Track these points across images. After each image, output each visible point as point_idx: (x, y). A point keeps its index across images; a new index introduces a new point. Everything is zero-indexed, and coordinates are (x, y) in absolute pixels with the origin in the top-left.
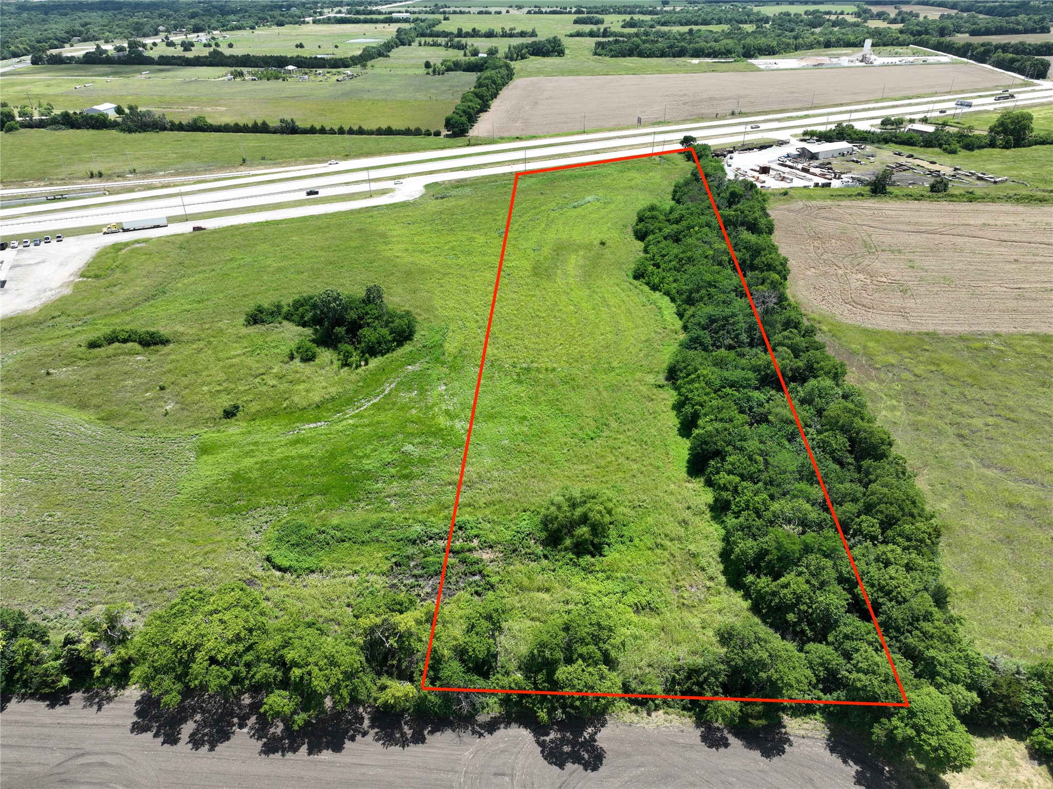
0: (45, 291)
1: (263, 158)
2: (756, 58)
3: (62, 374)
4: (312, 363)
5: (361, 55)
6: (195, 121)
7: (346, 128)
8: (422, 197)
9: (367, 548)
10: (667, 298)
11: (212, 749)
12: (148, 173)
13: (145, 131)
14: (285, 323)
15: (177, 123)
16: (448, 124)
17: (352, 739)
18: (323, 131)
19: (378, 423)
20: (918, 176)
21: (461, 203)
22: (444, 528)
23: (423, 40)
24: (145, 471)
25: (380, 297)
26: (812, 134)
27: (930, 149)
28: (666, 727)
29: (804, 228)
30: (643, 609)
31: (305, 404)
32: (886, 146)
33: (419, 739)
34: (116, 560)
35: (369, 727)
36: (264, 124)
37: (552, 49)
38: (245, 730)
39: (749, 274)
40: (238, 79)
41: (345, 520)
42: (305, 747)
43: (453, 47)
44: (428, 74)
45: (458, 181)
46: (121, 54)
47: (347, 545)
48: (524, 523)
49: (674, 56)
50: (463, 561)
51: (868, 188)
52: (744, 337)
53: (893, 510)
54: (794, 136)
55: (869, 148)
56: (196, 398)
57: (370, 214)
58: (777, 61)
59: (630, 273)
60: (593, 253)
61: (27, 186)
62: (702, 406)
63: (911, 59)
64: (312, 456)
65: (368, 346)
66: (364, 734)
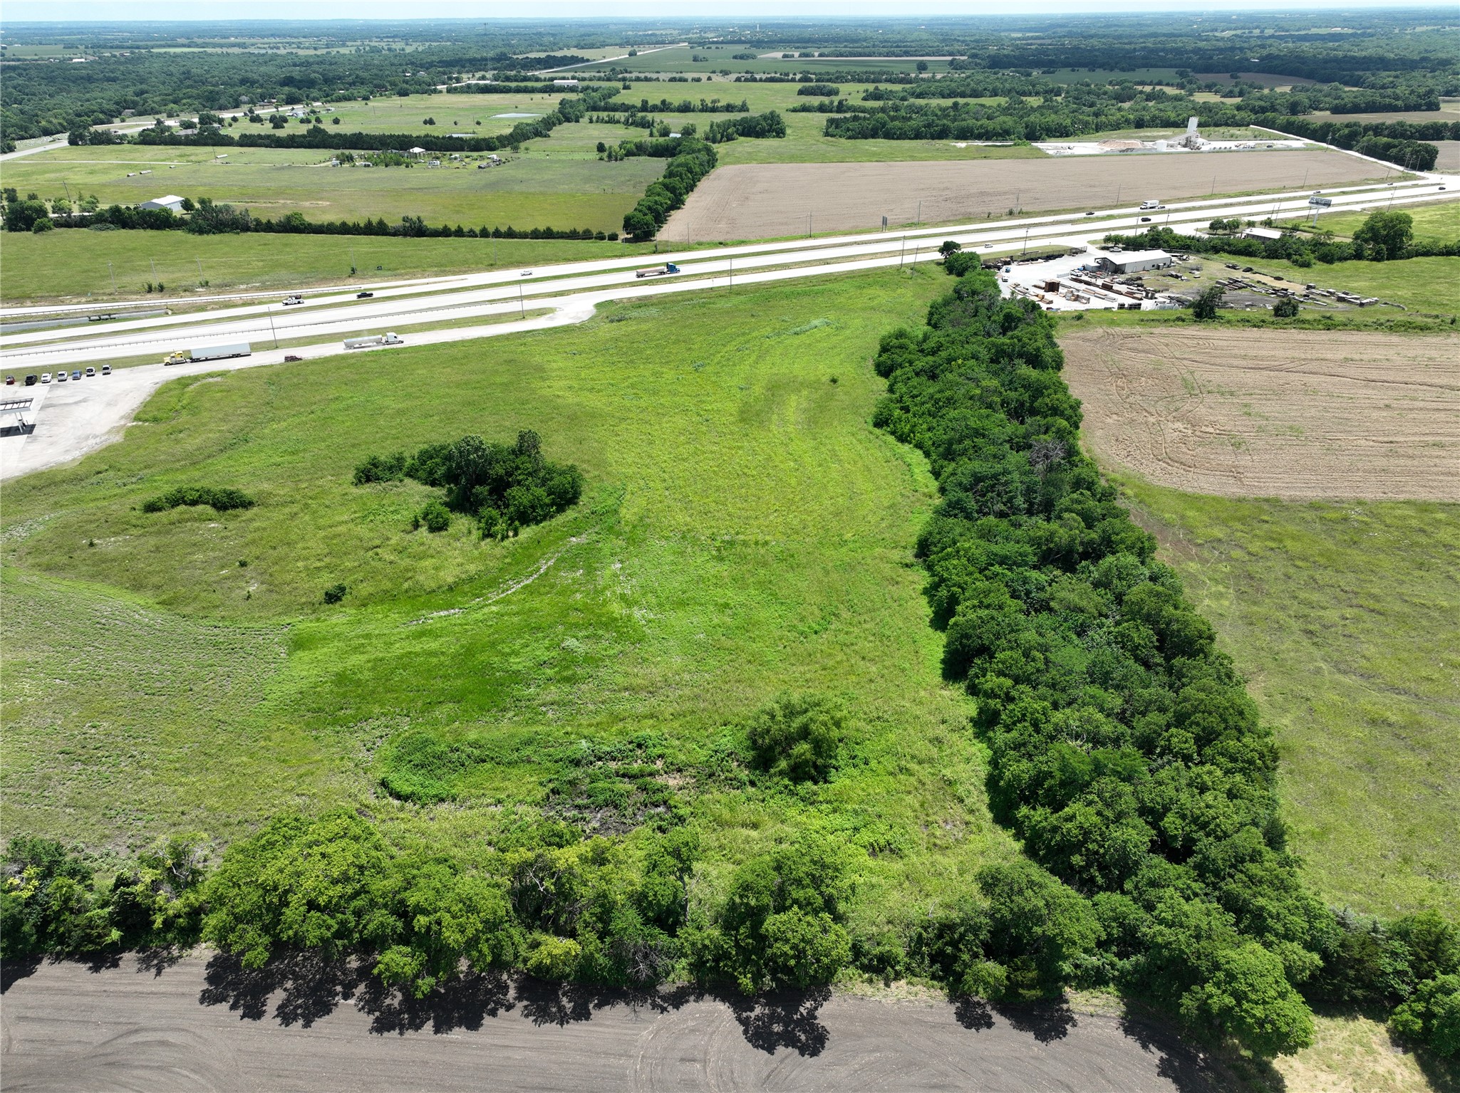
0: (87, 438)
1: (379, 268)
2: (1043, 140)
3: (110, 545)
4: (444, 533)
5: (511, 135)
6: (288, 218)
7: (491, 229)
8: (592, 319)
9: (515, 771)
10: (919, 452)
11: (307, 1025)
12: (225, 286)
13: (221, 232)
14: (408, 481)
15: (264, 221)
16: (628, 224)
17: (493, 1013)
18: (459, 233)
19: (531, 610)
20: (1258, 296)
21: (644, 327)
22: (618, 746)
23: (595, 115)
24: (220, 670)
25: (535, 447)
26: (1117, 240)
27: (1276, 261)
28: (910, 1001)
29: (1105, 362)
30: (881, 851)
31: (433, 585)
32: (1215, 256)
33: (582, 1014)
34: (181, 784)
35: (515, 999)
36: (381, 223)
37: (768, 127)
38: (352, 1002)
39: (1029, 420)
40: (346, 165)
41: (486, 735)
42: (431, 1023)
43: (635, 124)
44: (601, 159)
45: (640, 299)
46: (189, 132)
47: (488, 766)
48: (725, 740)
49: (933, 138)
50: (644, 789)
51: (1191, 311)
52: (1020, 501)
53: (1213, 721)
54: (1093, 242)
55: (1193, 259)
56: (289, 577)
57: (523, 341)
58: (1071, 145)
59: (870, 420)
60: (821, 392)
61: (63, 303)
62: (963, 589)
63: (1252, 143)
64: (443, 653)
65: (518, 511)
66: (509, 1007)
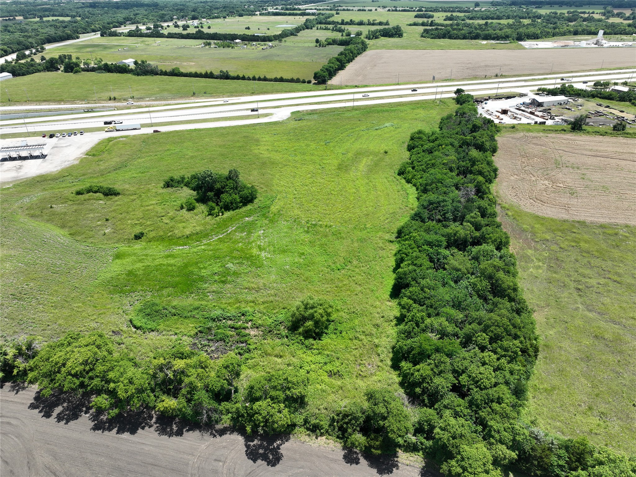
0: (65, 162)
1: (205, 93)
2: (525, 41)
3: (59, 208)
4: (192, 212)
5: (280, 35)
6: (174, 70)
7: (257, 77)
8: (288, 119)
9: (187, 321)
10: (414, 188)
11: (66, 423)
12: (141, 99)
13: (146, 75)
14: (185, 188)
15: (164, 71)
16: (316, 76)
17: (143, 428)
18: (243, 78)
19: (218, 249)
20: (608, 120)
21: (309, 123)
22: (234, 314)
23: (319, 26)
24: (84, 265)
25: (237, 176)
26: (543, 90)
27: (623, 103)
28: (324, 447)
29: (519, 149)
30: (335, 375)
31: (180, 235)
32: (593, 100)
33: (179, 433)
34: (51, 313)
35: (154, 423)
36: (211, 73)
37: (396, 33)
38: (88, 415)
39: (468, 176)
40: (207, 47)
41: (180, 304)
42: (116, 429)
43: (337, 30)
44: (316, 46)
45: (312, 111)
46: (148, 31)
47: (176, 317)
48: (281, 315)
49: (472, 39)
50: (238, 334)
51: (570, 126)
52: (450, 215)
53: (499, 331)
54: (531, 91)
55: (580, 101)
56: (122, 227)
57: (255, 127)
58: (538, 43)
59: (397, 172)
60: (378, 158)
61: (76, 104)
62: (407, 255)
63: (630, 43)
64: (175, 265)
65: (224, 205)
66: (150, 426)
